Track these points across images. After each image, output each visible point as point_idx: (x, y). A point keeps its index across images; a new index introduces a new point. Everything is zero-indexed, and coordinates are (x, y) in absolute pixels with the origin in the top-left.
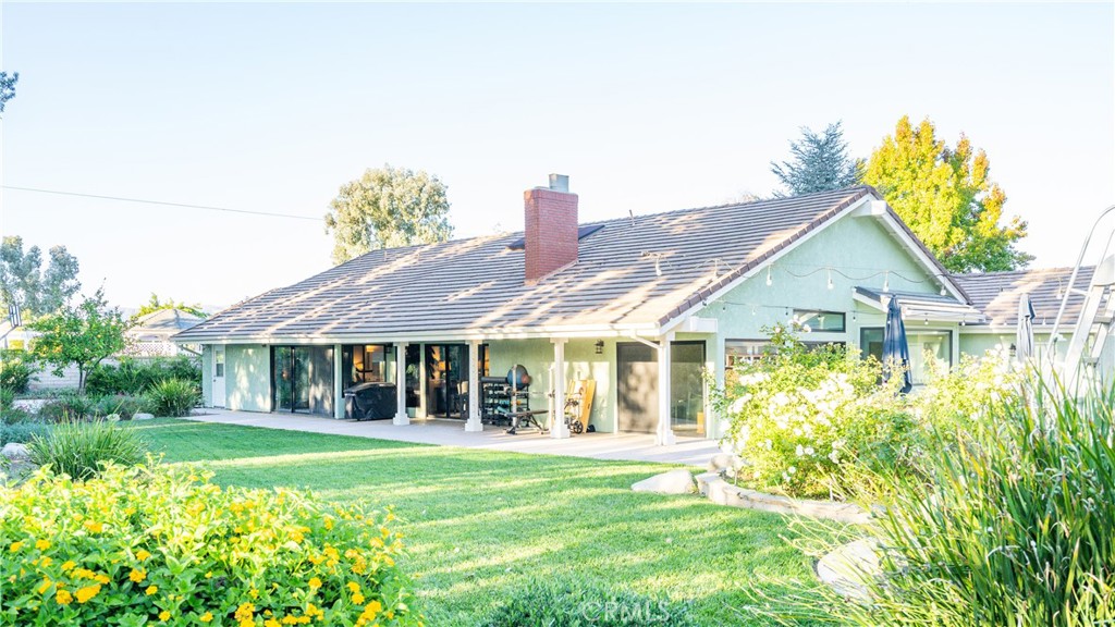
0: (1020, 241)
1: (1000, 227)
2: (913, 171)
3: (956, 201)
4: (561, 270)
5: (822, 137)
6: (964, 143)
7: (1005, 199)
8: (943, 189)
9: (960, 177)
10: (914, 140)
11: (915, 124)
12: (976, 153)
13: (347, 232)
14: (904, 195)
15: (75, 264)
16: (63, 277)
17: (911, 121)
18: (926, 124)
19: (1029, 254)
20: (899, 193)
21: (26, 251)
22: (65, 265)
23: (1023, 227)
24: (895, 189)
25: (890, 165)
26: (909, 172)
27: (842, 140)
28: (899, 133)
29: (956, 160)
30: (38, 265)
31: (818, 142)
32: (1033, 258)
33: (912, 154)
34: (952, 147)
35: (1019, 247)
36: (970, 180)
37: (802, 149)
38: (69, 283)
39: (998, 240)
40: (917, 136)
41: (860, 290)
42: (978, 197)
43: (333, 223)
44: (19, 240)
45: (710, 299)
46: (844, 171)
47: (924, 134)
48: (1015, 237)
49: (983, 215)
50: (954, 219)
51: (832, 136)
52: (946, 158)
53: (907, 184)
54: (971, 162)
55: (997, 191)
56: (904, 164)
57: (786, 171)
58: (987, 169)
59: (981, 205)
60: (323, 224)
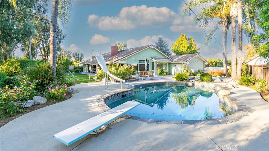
4: (115, 55)
9: (190, 42)
10: (183, 37)
16: (82, 57)
21: (78, 54)
41: (151, 58)
49: (193, 47)
52: (189, 39)
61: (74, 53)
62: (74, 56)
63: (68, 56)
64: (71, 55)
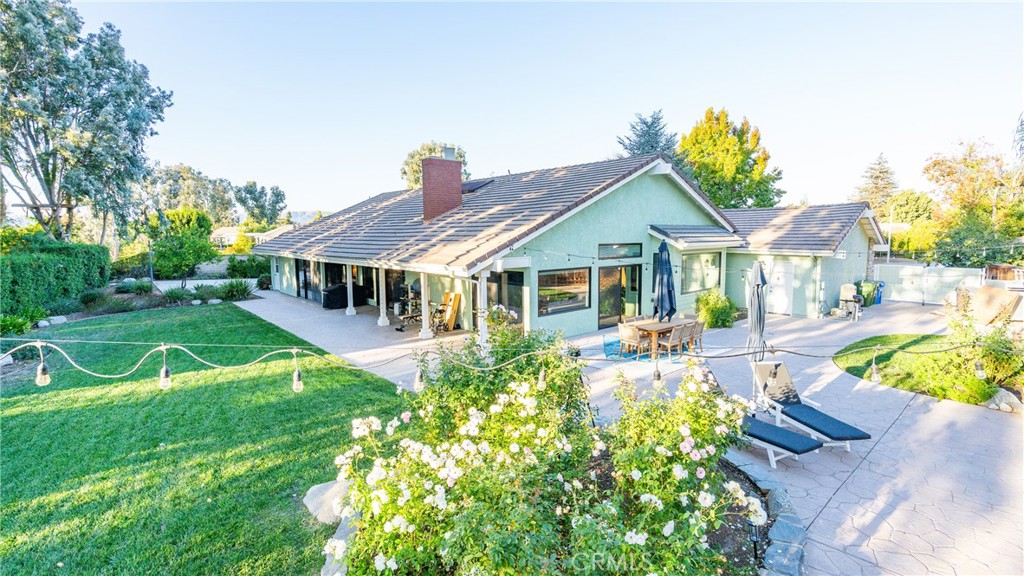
0: (777, 182)
1: (766, 174)
2: (714, 141)
3: (740, 158)
4: (448, 213)
5: (649, 120)
6: (745, 124)
7: (769, 157)
8: (731, 152)
9: (742, 144)
10: (715, 122)
11: (716, 112)
12: (752, 129)
13: (412, 178)
14: (708, 154)
15: (283, 195)
16: (277, 202)
17: (714, 110)
18: (723, 112)
19: (782, 189)
20: (705, 154)
21: (259, 189)
22: (279, 196)
23: (779, 173)
24: (702, 151)
25: (699, 138)
26: (711, 141)
27: (663, 122)
28: (707, 118)
29: (740, 134)
30: (266, 195)
31: (645, 123)
32: (785, 192)
33: (714, 130)
34: (739, 126)
35: (777, 185)
36: (749, 146)
37: (639, 128)
38: (281, 205)
39: (765, 181)
40: (718, 119)
41: (653, 227)
42: (753, 156)
43: (405, 173)
44: (255, 183)
45: (516, 246)
46: (663, 141)
47: (722, 118)
48: (774, 179)
49: (756, 166)
50: (737, 169)
51: (656, 120)
52: (735, 132)
53: (710, 148)
54: (749, 135)
55: (764, 152)
56: (708, 136)
57: (627, 142)
58: (759, 139)
59: (754, 161)
60: (400, 173)
61: (242, 184)
62: (243, 201)
63: (213, 197)
64: (231, 195)
